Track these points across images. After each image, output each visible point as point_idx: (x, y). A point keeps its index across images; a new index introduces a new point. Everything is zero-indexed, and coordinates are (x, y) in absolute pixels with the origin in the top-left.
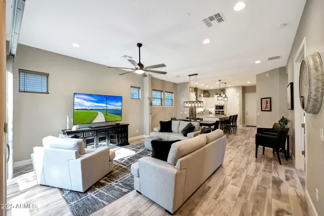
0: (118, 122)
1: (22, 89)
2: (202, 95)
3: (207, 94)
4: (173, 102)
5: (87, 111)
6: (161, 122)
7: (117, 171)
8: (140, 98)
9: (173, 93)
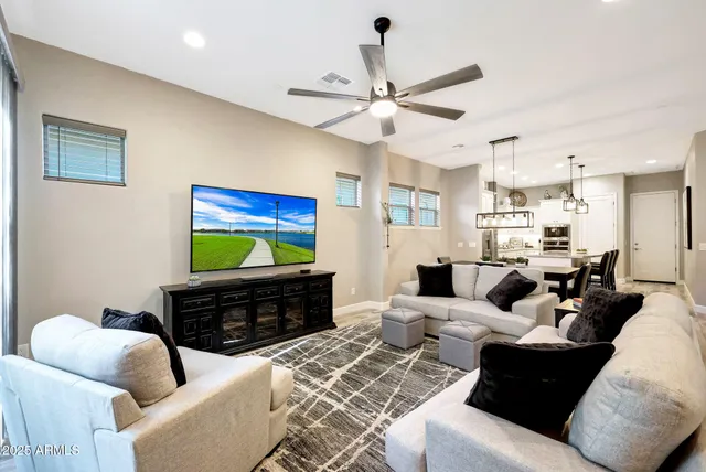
0: (305, 267)
1: (53, 172)
2: (508, 200)
3: (518, 198)
4: (439, 216)
5: (227, 235)
6: (421, 269)
7: (317, 424)
8: (359, 204)
9: (437, 194)
